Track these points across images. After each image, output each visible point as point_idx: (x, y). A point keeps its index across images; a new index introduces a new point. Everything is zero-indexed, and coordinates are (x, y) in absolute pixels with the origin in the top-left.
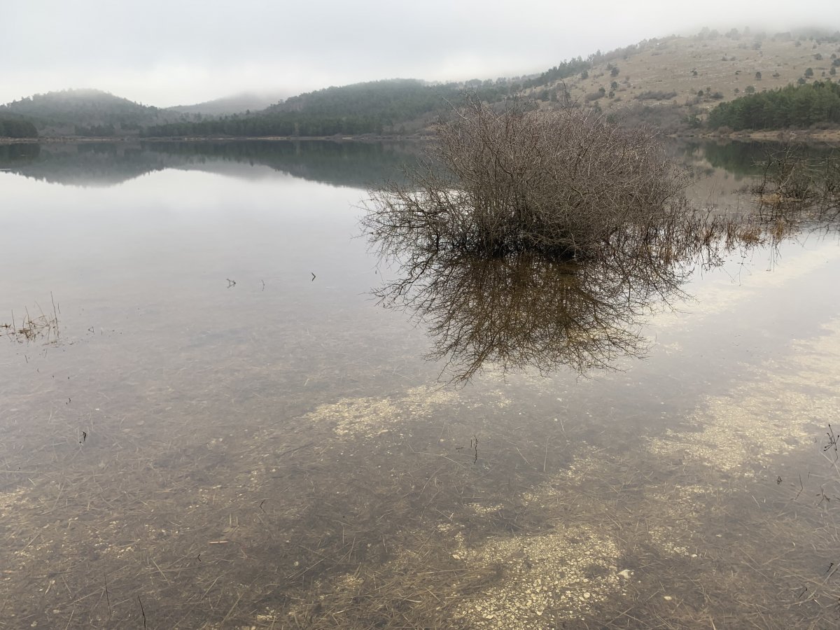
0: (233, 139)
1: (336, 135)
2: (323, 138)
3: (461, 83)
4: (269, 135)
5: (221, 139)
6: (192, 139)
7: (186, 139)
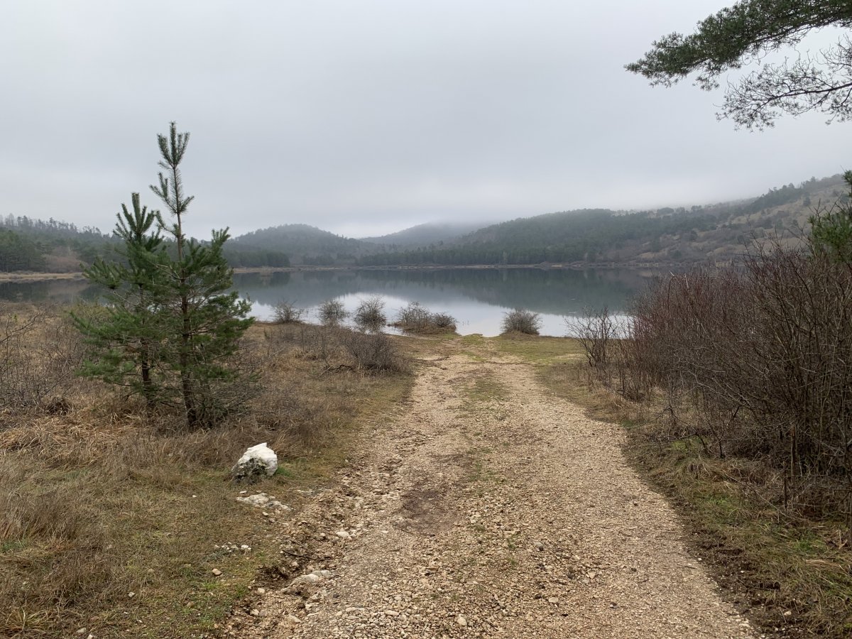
0: (442, 267)
1: (544, 263)
2: (531, 266)
3: (651, 212)
4: (476, 263)
5: (431, 267)
6: (406, 268)
7: (400, 267)
